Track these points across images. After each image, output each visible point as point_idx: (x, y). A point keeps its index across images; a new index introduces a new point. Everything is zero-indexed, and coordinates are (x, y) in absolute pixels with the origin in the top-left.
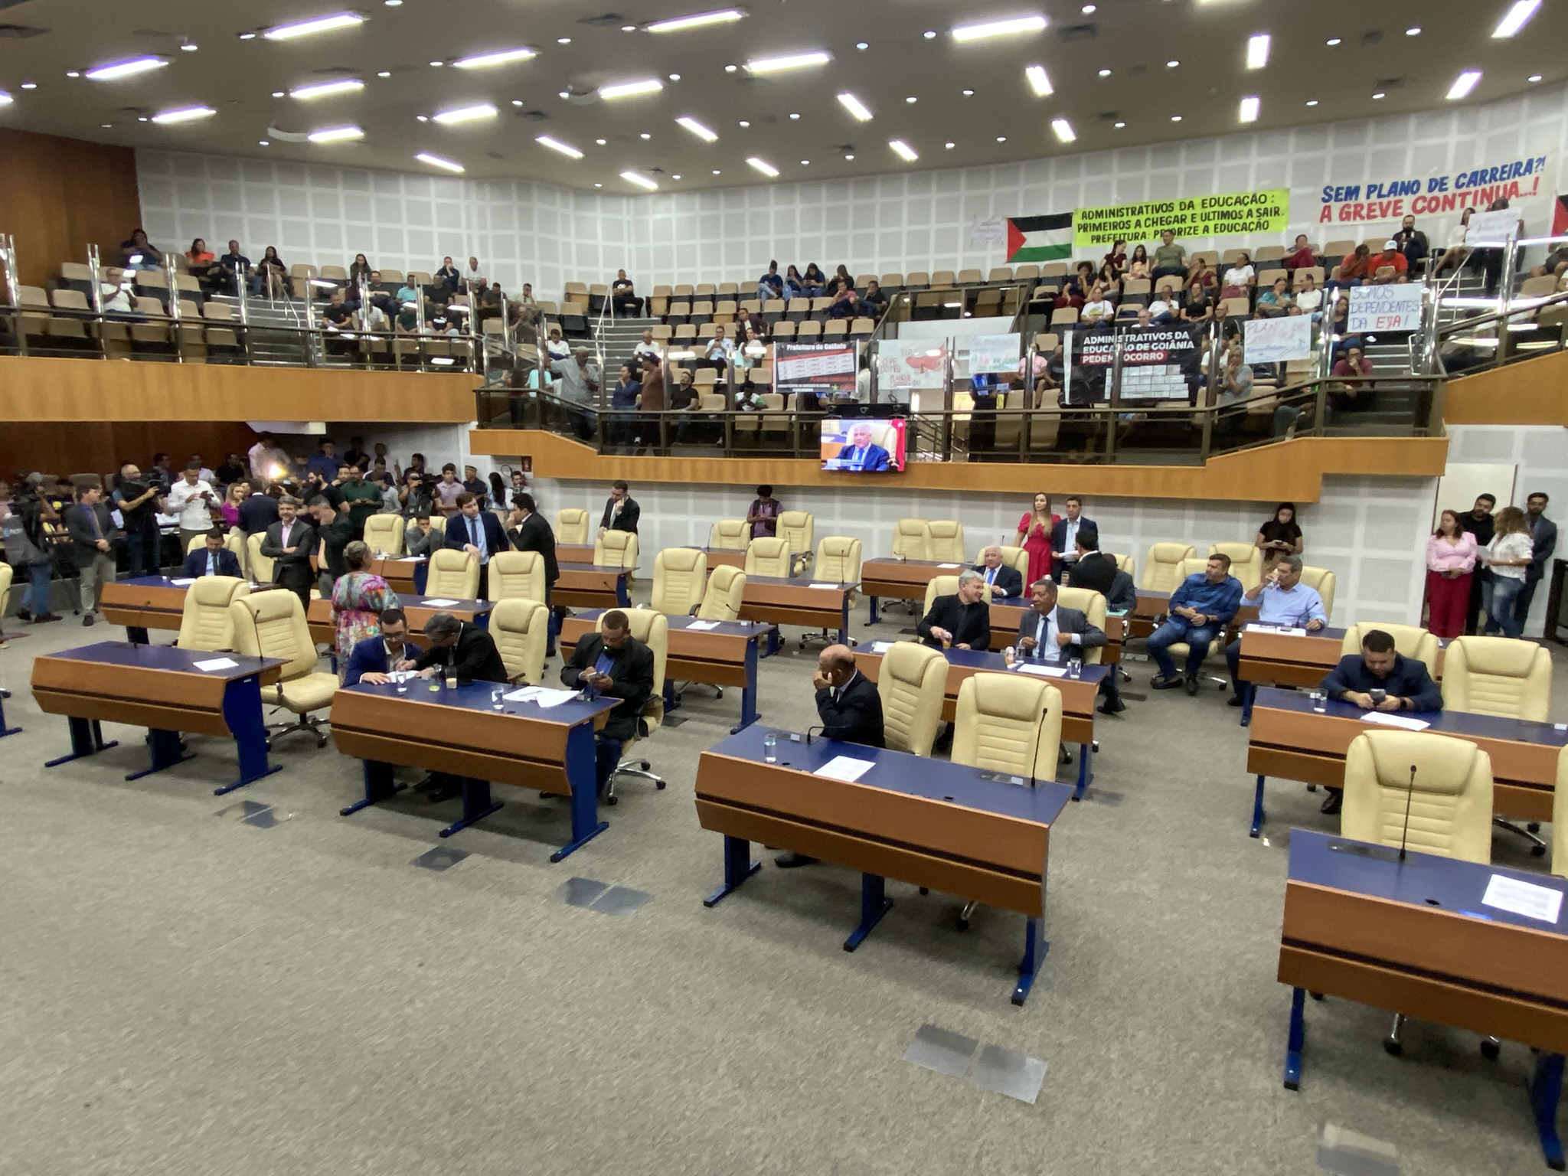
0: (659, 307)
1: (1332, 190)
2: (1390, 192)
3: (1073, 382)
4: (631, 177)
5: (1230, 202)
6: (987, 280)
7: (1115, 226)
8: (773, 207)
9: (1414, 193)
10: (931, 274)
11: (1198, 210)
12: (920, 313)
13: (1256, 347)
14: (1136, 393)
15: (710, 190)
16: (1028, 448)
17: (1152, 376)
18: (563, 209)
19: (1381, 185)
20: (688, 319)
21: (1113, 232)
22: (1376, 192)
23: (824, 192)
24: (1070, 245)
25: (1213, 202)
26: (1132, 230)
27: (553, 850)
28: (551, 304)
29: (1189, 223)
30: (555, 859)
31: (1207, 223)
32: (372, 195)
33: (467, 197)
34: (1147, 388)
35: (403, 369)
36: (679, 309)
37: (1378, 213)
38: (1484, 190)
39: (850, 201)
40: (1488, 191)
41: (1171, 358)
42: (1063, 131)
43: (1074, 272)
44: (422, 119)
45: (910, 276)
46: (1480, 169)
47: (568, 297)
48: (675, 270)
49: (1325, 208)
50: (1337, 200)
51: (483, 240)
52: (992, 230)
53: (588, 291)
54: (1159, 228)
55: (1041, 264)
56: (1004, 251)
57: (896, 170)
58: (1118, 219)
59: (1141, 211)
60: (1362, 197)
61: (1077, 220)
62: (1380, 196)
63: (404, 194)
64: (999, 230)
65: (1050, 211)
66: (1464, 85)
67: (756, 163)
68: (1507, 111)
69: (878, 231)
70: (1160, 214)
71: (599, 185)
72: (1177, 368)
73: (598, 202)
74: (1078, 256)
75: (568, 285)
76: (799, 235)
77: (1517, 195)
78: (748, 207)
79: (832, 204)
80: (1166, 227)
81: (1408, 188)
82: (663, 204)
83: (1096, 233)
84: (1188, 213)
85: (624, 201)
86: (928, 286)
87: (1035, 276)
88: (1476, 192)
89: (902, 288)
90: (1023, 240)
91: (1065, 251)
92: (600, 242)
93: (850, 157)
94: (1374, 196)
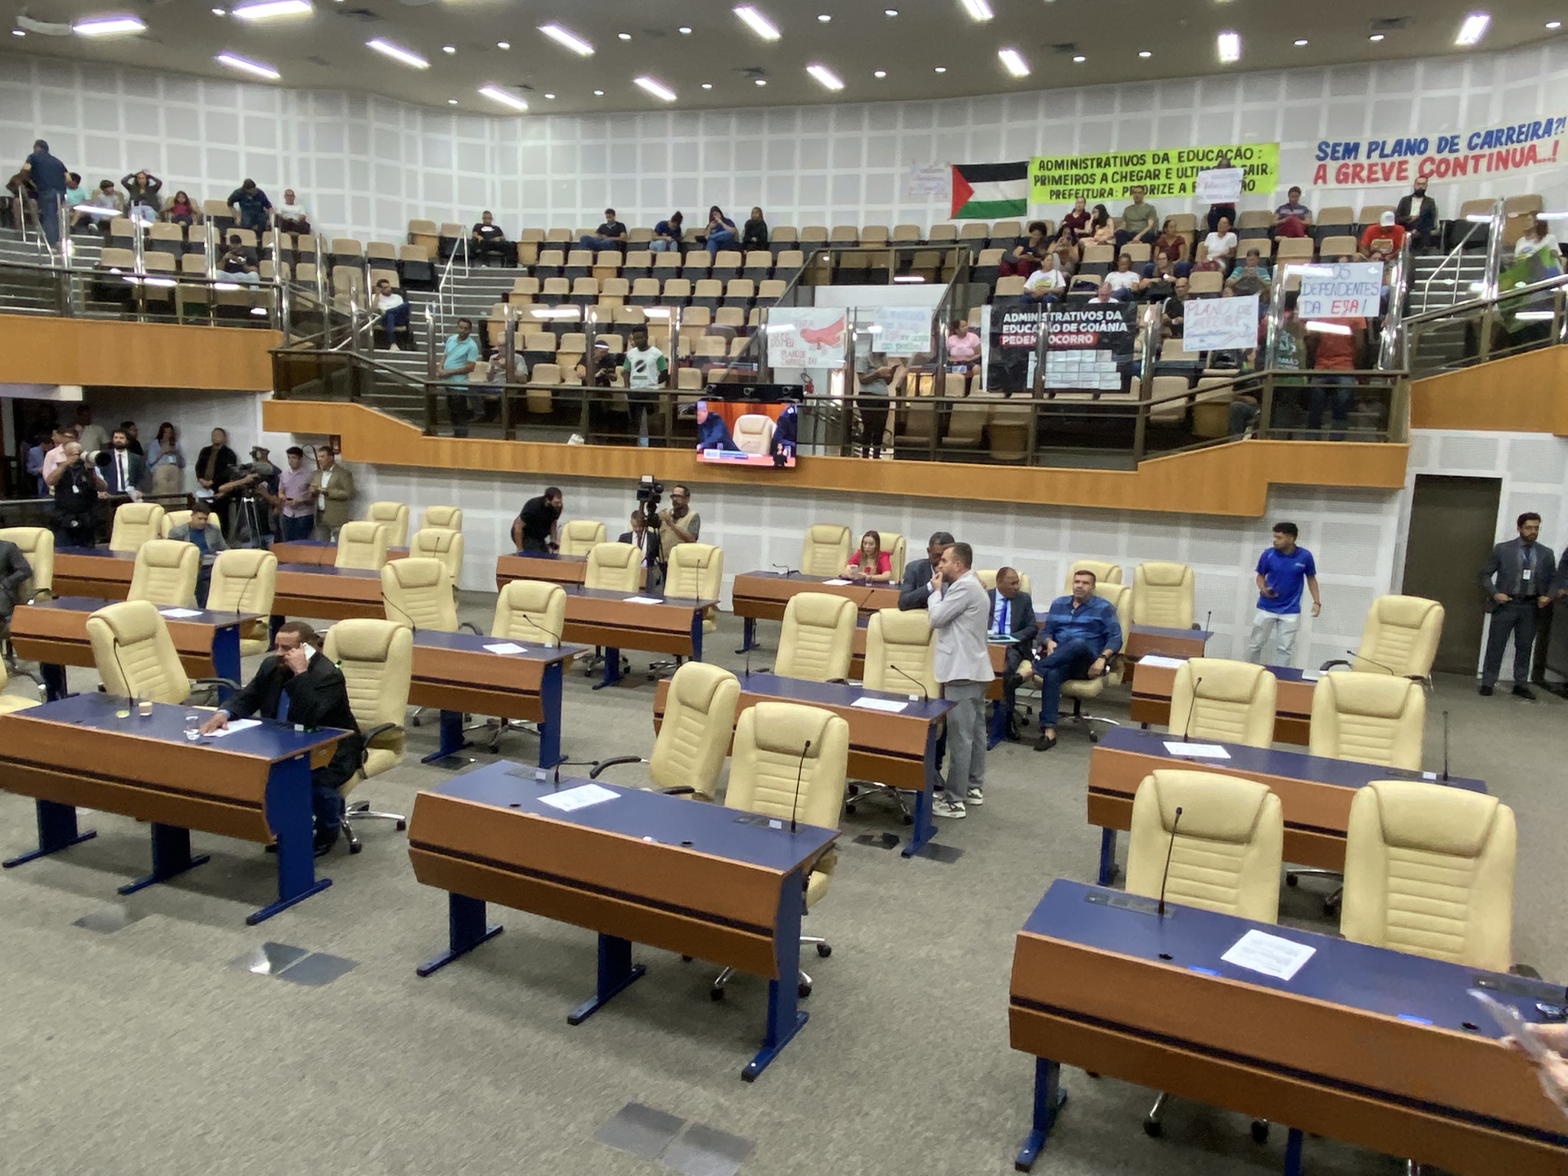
0: (528, 254)
1: (1327, 145)
2: (1394, 152)
3: (991, 367)
4: (491, 93)
5: (1211, 156)
6: (927, 237)
7: (1078, 179)
8: (672, 138)
9: (1421, 153)
10: (860, 228)
11: (1174, 164)
12: (841, 276)
13: (1197, 332)
14: (1062, 382)
15: (593, 114)
16: (940, 444)
17: (1080, 362)
18: (410, 130)
19: (1384, 143)
20: (560, 272)
21: (1074, 187)
22: (1378, 152)
23: (733, 122)
24: (1025, 200)
25: (1191, 157)
26: (1097, 186)
27: (253, 910)
28: (391, 247)
29: (1163, 180)
30: (252, 921)
31: (1183, 180)
32: (163, 103)
33: (284, 110)
34: (1074, 377)
35: (186, 322)
36: (552, 259)
37: (1380, 175)
38: (1499, 153)
39: (766, 136)
40: (1504, 153)
41: (1103, 342)
42: (1014, 63)
43: (1026, 234)
44: (219, 12)
45: (836, 230)
46: (1494, 129)
47: (412, 238)
48: (550, 211)
49: (1320, 167)
50: (1334, 158)
51: (304, 163)
52: (934, 179)
53: (438, 232)
54: (1129, 184)
55: (991, 223)
56: (948, 205)
57: (817, 100)
58: (1081, 172)
59: (1108, 164)
60: (1362, 158)
61: (1033, 170)
62: (1382, 155)
63: (202, 103)
64: (941, 179)
65: (1003, 158)
66: (1473, 29)
67: (646, 84)
68: (1524, 61)
69: (798, 173)
70: (1131, 168)
71: (453, 102)
72: (1108, 353)
73: (454, 122)
74: (1033, 215)
75: (412, 224)
76: (702, 175)
77: (1535, 161)
78: (640, 137)
79: (743, 138)
80: (1136, 183)
81: (1414, 147)
82: (534, 128)
83: (1055, 187)
84: (1163, 167)
85: (487, 124)
86: (857, 243)
87: (983, 236)
88: (1491, 155)
89: (826, 244)
90: (971, 192)
91: (1019, 207)
92: (455, 171)
93: (761, 83)
94: (1375, 155)
